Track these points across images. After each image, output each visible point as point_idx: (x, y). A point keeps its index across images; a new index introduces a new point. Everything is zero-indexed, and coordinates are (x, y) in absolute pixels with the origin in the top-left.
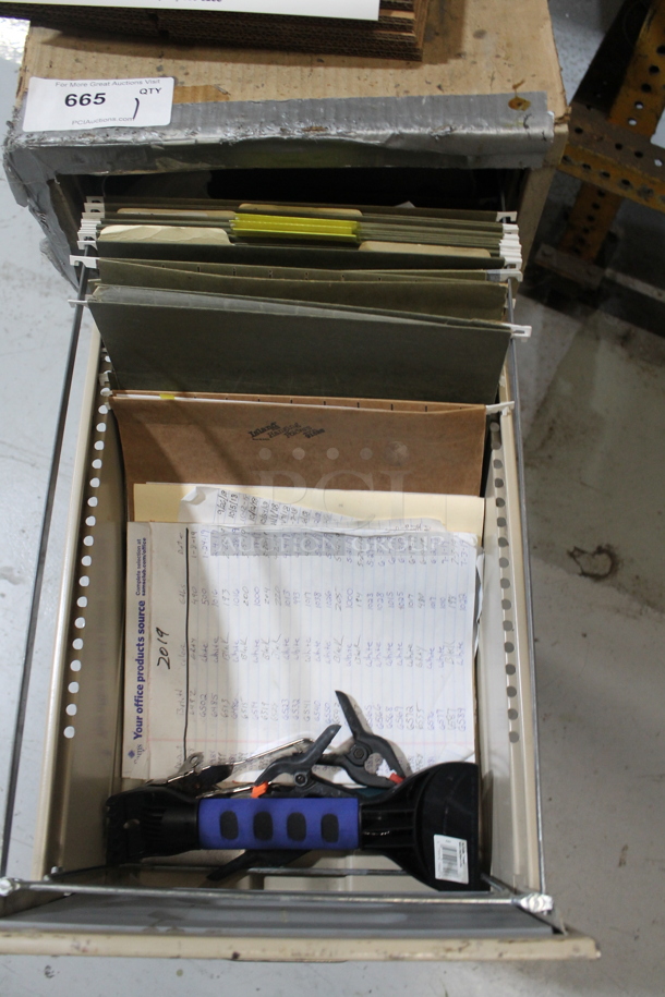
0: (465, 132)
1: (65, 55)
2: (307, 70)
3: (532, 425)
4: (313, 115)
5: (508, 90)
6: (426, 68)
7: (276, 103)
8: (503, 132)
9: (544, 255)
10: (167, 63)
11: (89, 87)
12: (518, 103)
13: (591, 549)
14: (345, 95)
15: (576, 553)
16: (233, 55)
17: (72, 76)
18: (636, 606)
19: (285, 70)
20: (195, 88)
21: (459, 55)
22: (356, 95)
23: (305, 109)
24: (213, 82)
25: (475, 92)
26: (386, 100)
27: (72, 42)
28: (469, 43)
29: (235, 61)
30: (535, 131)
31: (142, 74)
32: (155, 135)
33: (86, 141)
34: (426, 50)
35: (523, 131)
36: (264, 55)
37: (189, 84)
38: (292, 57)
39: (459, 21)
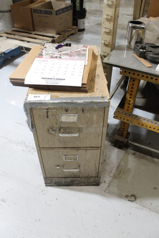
0: (95, 101)
1: (34, 92)
2: (71, 94)
3: (116, 171)
4: (72, 99)
5: (101, 96)
6: (89, 94)
7: (66, 98)
8: (100, 101)
9: (116, 136)
10: (50, 93)
11: (38, 95)
12: (102, 97)
13: (130, 195)
14: (76, 97)
15: (127, 196)
16: (60, 92)
17: (35, 94)
18: (141, 207)
19: (67, 94)
20: (54, 96)
21: (94, 92)
22: (78, 97)
23: (70, 98)
24: (57, 95)
25: (96, 96)
26: (83, 97)
27: (35, 90)
28: (95, 90)
29: (60, 93)
30: (105, 101)
31: (46, 94)
32: (48, 101)
33: (37, 102)
34: (89, 91)
35: (103, 101)
36: (64, 92)
37: (53, 95)
38: (69, 92)
39: (94, 88)
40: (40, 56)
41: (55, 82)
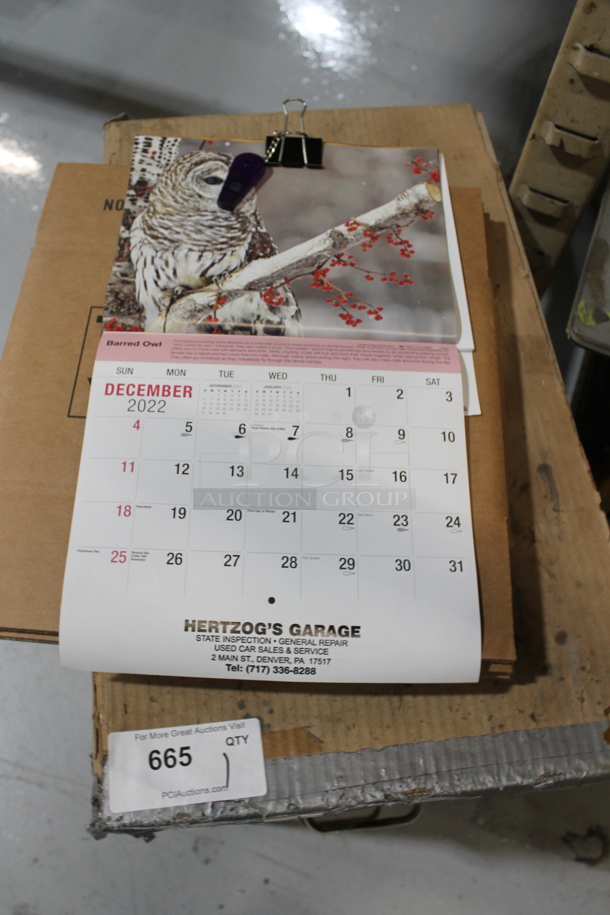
1: (139, 693)
4: (413, 767)
11: (171, 737)
17: (149, 722)
20: (284, 733)
21: (545, 669)
23: (404, 761)
24: (302, 724)
25: (569, 722)
26: (482, 738)
28: (553, 651)
31: (224, 715)
37: (276, 727)
39: (539, 620)
40: (121, 321)
41: (292, 657)
